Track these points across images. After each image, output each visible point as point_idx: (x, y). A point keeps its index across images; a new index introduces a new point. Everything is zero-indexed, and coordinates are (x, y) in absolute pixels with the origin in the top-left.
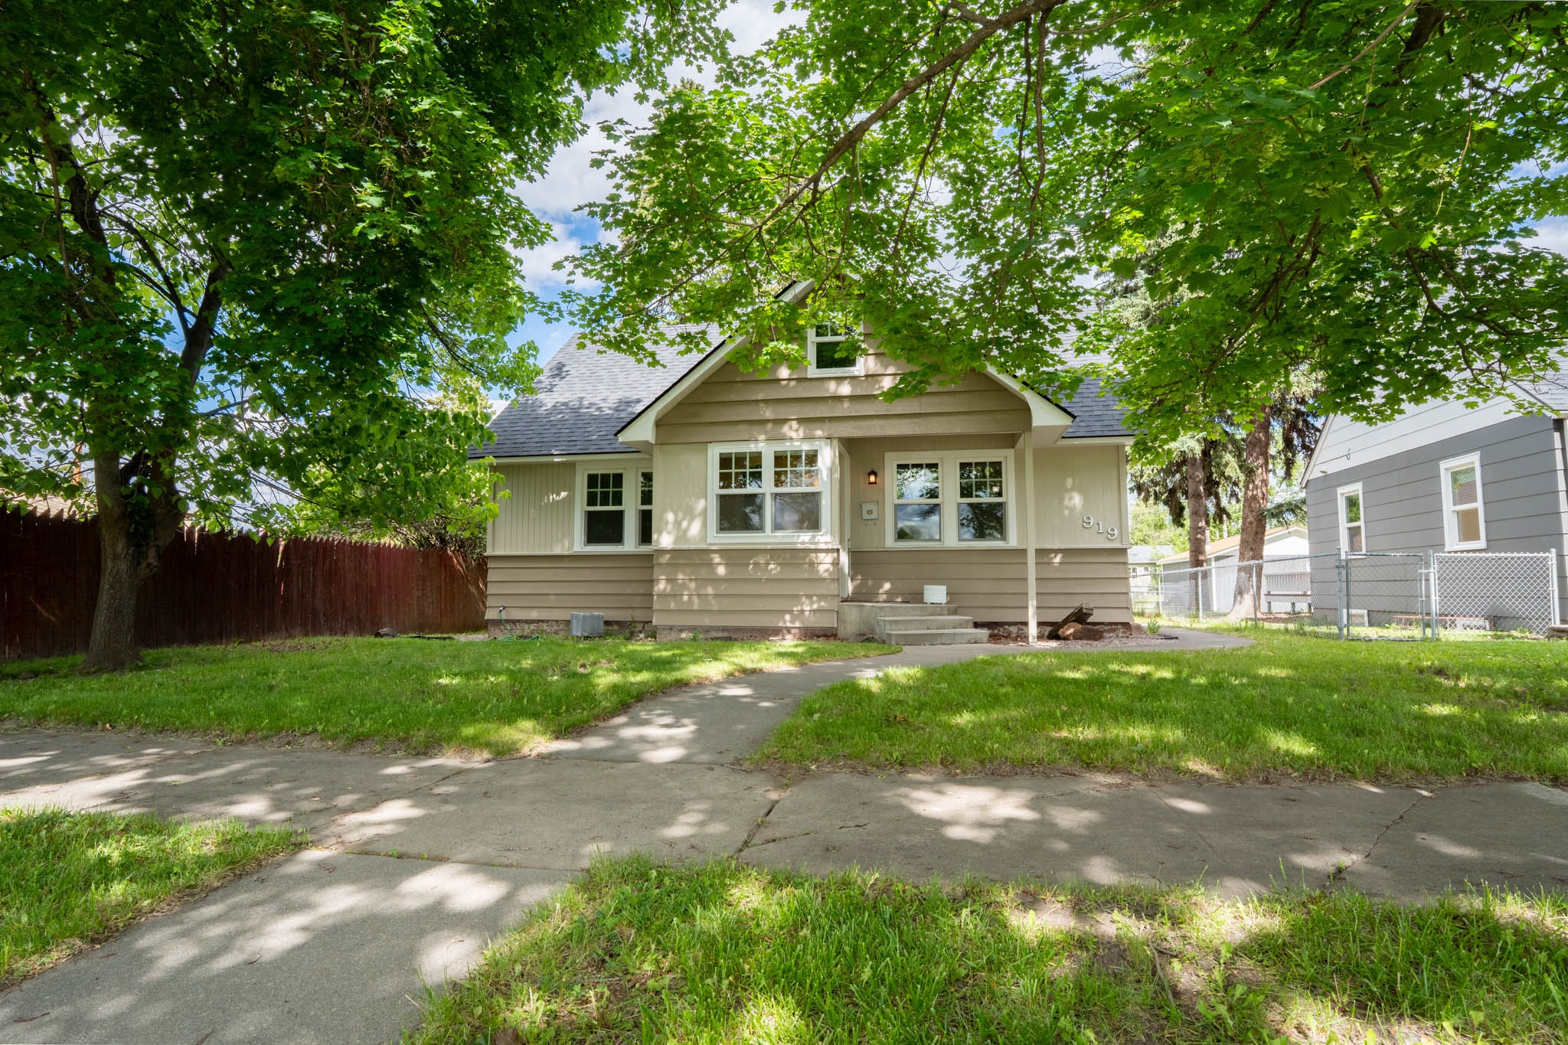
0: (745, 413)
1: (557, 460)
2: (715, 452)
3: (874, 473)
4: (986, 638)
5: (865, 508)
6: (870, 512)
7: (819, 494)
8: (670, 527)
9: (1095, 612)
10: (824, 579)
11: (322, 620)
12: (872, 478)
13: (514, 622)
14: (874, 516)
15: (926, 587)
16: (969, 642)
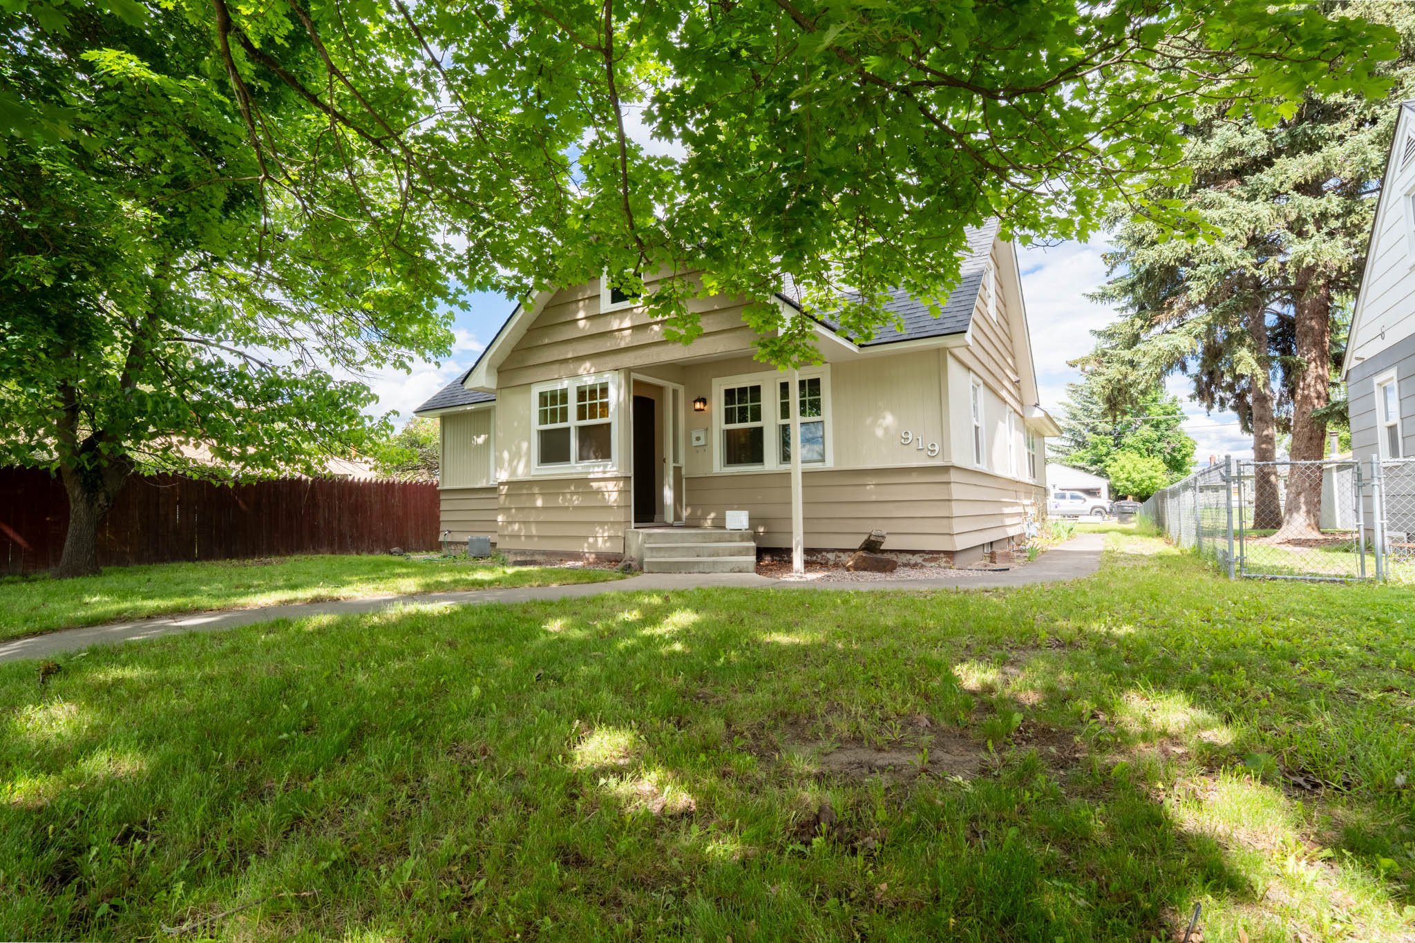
0: (556, 354)
1: (469, 408)
2: (536, 391)
3: (704, 401)
4: (752, 567)
5: (694, 435)
6: (698, 439)
7: (609, 425)
8: (506, 464)
9: (888, 538)
10: (611, 507)
11: (349, 541)
12: (698, 406)
13: (457, 543)
14: (702, 442)
15: (728, 513)
16: (732, 571)
